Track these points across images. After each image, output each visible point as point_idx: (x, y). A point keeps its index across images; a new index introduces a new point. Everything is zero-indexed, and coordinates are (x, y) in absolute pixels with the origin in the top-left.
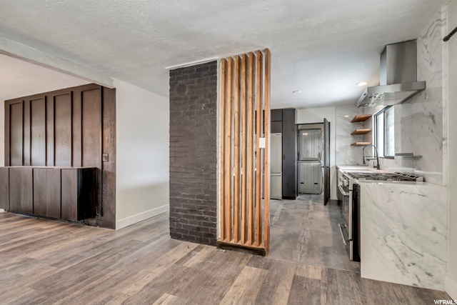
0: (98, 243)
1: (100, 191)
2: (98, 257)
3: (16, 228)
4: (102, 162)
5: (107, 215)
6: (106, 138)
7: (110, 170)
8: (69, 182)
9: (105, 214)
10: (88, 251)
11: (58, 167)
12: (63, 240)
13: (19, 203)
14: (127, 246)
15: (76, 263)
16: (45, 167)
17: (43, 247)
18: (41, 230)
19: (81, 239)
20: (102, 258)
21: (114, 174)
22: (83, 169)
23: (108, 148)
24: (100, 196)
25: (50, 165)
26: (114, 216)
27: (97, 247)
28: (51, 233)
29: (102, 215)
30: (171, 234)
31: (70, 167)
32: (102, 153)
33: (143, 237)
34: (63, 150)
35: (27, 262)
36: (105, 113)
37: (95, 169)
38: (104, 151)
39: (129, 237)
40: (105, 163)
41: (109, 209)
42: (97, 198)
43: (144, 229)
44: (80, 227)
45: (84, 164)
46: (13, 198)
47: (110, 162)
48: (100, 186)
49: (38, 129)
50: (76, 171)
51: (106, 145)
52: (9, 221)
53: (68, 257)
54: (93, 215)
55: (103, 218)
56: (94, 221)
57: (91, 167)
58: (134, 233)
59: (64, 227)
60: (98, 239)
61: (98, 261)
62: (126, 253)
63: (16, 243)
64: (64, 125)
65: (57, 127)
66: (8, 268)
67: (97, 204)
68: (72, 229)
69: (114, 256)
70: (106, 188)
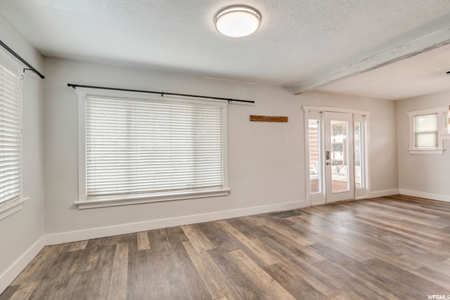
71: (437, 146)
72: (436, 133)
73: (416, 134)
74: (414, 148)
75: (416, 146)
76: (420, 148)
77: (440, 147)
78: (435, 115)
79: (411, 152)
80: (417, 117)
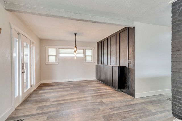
0: (128, 103)
1: (127, 77)
2: (128, 112)
3: (99, 86)
4: (128, 64)
5: (130, 89)
6: (130, 52)
7: (132, 68)
8: (115, 72)
9: (129, 89)
10: (123, 106)
11: (111, 65)
12: (113, 97)
13: (100, 77)
14: (143, 111)
15: (119, 112)
16: (107, 65)
17: (107, 97)
18: (106, 89)
19: (120, 98)
20: (131, 114)
21: (134, 70)
22: (120, 67)
23: (131, 57)
24: (127, 80)
25: (109, 65)
26: (134, 91)
27: (127, 105)
28: (109, 92)
29: (128, 89)
30: (173, 113)
31: (115, 66)
32: (128, 60)
33: (152, 108)
34: (113, 58)
35: (102, 103)
36: (129, 40)
37: (125, 67)
38: (129, 58)
39: (143, 105)
40: (129, 64)
41: (132, 87)
42: (126, 81)
43: (151, 102)
44: (119, 92)
45: (121, 64)
46: (99, 76)
47: (132, 64)
48: (127, 75)
49: (105, 51)
50: (118, 67)
51: (130, 56)
52: (98, 83)
53: (116, 106)
54: (124, 88)
55: (129, 90)
56: (125, 91)
57: (123, 66)
58: (145, 103)
59: (113, 90)
60: (127, 101)
61: (129, 115)
62: (143, 116)
63: (99, 93)
64: (113, 48)
65: (111, 49)
66: (96, 104)
67: (126, 83)
68: (116, 92)
69: (137, 115)
70: (130, 76)
71: (56, 61)
72: (56, 56)
73: (49, 56)
74: (48, 62)
75: (48, 61)
76: (50, 62)
77: (57, 62)
78: (55, 49)
79: (46, 64)
80: (49, 49)
